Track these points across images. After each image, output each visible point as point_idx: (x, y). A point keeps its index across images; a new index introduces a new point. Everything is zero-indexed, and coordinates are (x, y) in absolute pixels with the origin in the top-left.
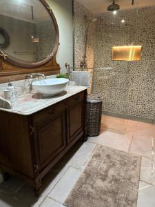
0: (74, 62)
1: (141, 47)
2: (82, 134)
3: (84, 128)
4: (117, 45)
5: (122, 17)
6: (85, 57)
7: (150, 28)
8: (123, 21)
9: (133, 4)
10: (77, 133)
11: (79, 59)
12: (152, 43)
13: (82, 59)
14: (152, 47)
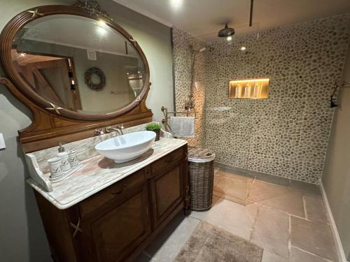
0: (175, 103)
1: (267, 80)
2: (181, 206)
3: (184, 198)
4: (235, 79)
5: (241, 43)
6: (191, 96)
7: (280, 56)
8: (243, 48)
9: (250, 25)
10: (171, 209)
11: (182, 100)
12: (283, 75)
13: (187, 99)
14: (284, 80)
